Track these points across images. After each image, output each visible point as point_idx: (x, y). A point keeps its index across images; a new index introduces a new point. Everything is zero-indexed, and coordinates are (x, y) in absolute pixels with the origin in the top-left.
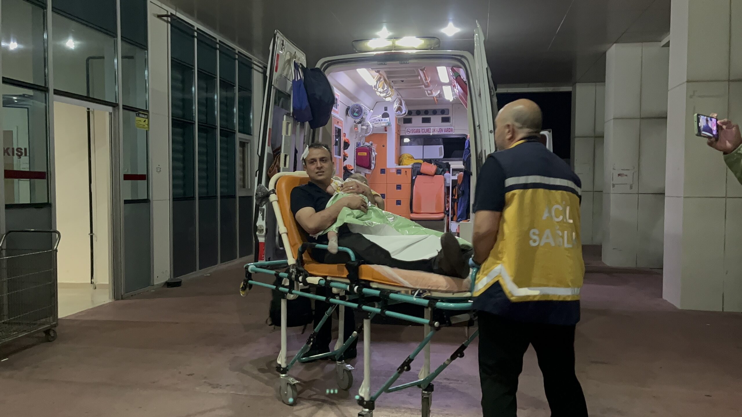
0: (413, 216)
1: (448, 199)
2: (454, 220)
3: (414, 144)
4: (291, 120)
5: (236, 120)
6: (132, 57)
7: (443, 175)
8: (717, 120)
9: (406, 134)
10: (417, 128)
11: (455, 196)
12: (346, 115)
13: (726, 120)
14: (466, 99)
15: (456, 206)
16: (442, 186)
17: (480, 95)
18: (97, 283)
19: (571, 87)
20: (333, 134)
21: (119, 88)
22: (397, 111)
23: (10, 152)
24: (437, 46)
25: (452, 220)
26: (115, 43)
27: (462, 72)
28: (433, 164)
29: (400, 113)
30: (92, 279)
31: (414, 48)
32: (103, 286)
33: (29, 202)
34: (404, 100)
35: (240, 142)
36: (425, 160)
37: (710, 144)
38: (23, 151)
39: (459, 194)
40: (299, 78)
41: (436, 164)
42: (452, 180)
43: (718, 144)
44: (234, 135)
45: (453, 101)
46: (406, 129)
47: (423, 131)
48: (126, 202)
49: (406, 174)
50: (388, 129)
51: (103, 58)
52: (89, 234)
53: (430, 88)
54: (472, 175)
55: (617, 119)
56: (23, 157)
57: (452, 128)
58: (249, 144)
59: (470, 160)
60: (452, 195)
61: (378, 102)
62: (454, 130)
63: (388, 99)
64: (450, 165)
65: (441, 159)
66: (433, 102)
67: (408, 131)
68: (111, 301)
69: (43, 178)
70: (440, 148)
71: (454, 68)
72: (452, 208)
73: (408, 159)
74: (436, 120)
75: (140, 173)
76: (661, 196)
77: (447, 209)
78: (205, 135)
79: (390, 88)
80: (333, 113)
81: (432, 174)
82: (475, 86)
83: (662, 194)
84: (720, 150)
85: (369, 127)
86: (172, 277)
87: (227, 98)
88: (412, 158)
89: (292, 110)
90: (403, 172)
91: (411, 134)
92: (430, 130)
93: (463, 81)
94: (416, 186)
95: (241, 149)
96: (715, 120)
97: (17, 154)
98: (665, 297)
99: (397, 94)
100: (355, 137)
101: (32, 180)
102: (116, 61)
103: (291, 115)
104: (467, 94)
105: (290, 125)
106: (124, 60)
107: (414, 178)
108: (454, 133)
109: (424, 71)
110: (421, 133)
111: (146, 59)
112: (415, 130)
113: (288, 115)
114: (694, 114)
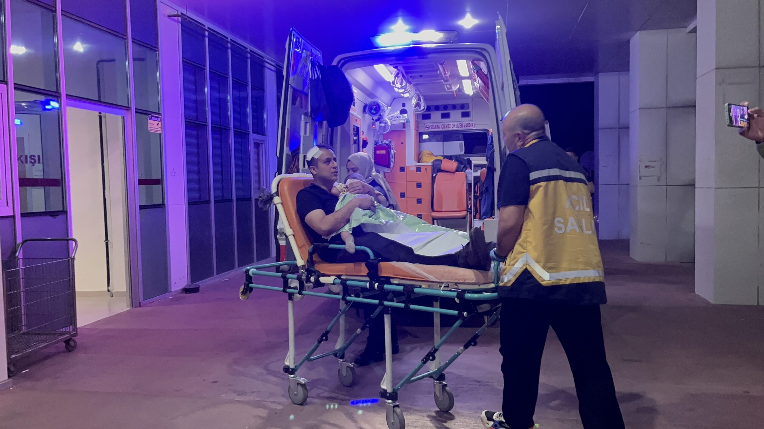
0: (435, 214)
1: (470, 196)
2: (477, 218)
3: (434, 140)
4: (309, 120)
5: (250, 121)
6: (142, 60)
7: (465, 172)
8: (748, 109)
9: (424, 130)
10: (436, 124)
11: (477, 193)
12: (364, 113)
13: (757, 108)
14: (488, 94)
15: (478, 204)
16: (463, 183)
17: (502, 88)
18: (114, 291)
19: (594, 77)
20: (352, 132)
21: (130, 91)
22: (415, 107)
23: (23, 159)
24: (456, 39)
25: (475, 217)
26: (126, 45)
27: (483, 66)
28: (454, 161)
29: (419, 109)
30: (108, 286)
31: (433, 41)
32: (120, 294)
33: (44, 210)
34: (422, 95)
35: (254, 143)
36: (445, 157)
37: (742, 134)
38: (36, 158)
39: (482, 192)
40: (316, 77)
41: (457, 160)
42: (474, 177)
43: (751, 133)
44: (248, 136)
45: (472, 95)
46: (425, 125)
47: (443, 126)
48: (142, 207)
49: (426, 172)
50: (406, 126)
51: (114, 60)
52: (104, 241)
53: (449, 83)
54: (496, 171)
55: (642, 109)
56: (37, 165)
57: (472, 123)
58: (263, 145)
59: (493, 156)
60: (475, 192)
61: (395, 98)
62: (475, 124)
63: (406, 95)
64: (471, 161)
65: (462, 155)
66: (452, 96)
67: (427, 128)
68: (129, 309)
69: (59, 185)
70: (461, 144)
71: (475, 61)
72: (474, 206)
73: (428, 156)
74: (455, 115)
75: (154, 177)
76: (691, 187)
77: (470, 207)
78: (219, 136)
79: (409, 84)
80: (351, 111)
81: (452, 171)
82: (497, 79)
83: (692, 185)
84: (753, 140)
85: (387, 124)
86: (190, 283)
87: (240, 98)
88: (432, 155)
89: (309, 110)
90: (423, 169)
91: (430, 130)
92: (449, 125)
93: (484, 74)
94: (437, 184)
95: (256, 150)
96: (746, 108)
97: (31, 162)
98: (697, 292)
99: (416, 90)
100: (373, 135)
101: (47, 188)
102: (127, 63)
103: (309, 114)
104: (488, 88)
105: (308, 125)
106: (136, 62)
107: (434, 175)
108: (474, 128)
109: (444, 65)
110: (440, 129)
111: (157, 61)
112: (434, 126)
113: (306, 114)
114: (724, 103)
